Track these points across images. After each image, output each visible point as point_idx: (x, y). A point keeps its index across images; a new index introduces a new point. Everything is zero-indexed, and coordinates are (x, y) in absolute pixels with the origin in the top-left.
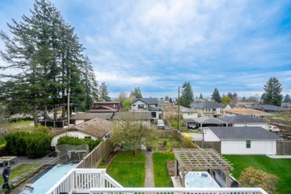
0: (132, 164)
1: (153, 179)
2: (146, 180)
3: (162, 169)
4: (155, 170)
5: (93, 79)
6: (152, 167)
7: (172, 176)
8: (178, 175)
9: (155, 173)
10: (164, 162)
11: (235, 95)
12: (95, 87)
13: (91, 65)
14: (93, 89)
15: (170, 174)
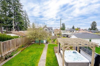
0: (37, 48)
1: (46, 55)
2: (42, 55)
3: (52, 50)
4: (48, 50)
5: (28, 20)
6: (47, 49)
7: (56, 53)
8: (59, 53)
9: (48, 52)
10: (53, 47)
11: (80, 28)
12: (29, 23)
13: (27, 14)
14: (28, 23)
15: (55, 52)
